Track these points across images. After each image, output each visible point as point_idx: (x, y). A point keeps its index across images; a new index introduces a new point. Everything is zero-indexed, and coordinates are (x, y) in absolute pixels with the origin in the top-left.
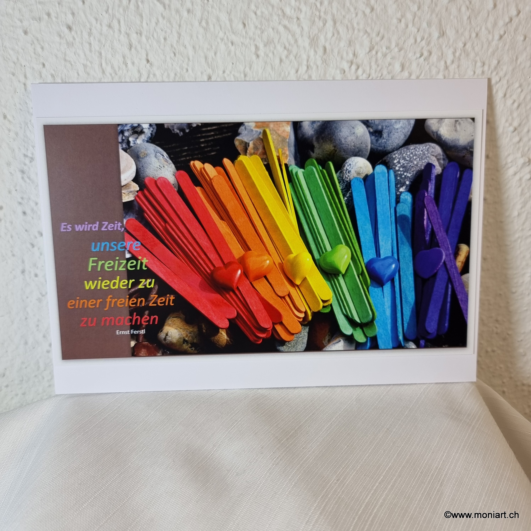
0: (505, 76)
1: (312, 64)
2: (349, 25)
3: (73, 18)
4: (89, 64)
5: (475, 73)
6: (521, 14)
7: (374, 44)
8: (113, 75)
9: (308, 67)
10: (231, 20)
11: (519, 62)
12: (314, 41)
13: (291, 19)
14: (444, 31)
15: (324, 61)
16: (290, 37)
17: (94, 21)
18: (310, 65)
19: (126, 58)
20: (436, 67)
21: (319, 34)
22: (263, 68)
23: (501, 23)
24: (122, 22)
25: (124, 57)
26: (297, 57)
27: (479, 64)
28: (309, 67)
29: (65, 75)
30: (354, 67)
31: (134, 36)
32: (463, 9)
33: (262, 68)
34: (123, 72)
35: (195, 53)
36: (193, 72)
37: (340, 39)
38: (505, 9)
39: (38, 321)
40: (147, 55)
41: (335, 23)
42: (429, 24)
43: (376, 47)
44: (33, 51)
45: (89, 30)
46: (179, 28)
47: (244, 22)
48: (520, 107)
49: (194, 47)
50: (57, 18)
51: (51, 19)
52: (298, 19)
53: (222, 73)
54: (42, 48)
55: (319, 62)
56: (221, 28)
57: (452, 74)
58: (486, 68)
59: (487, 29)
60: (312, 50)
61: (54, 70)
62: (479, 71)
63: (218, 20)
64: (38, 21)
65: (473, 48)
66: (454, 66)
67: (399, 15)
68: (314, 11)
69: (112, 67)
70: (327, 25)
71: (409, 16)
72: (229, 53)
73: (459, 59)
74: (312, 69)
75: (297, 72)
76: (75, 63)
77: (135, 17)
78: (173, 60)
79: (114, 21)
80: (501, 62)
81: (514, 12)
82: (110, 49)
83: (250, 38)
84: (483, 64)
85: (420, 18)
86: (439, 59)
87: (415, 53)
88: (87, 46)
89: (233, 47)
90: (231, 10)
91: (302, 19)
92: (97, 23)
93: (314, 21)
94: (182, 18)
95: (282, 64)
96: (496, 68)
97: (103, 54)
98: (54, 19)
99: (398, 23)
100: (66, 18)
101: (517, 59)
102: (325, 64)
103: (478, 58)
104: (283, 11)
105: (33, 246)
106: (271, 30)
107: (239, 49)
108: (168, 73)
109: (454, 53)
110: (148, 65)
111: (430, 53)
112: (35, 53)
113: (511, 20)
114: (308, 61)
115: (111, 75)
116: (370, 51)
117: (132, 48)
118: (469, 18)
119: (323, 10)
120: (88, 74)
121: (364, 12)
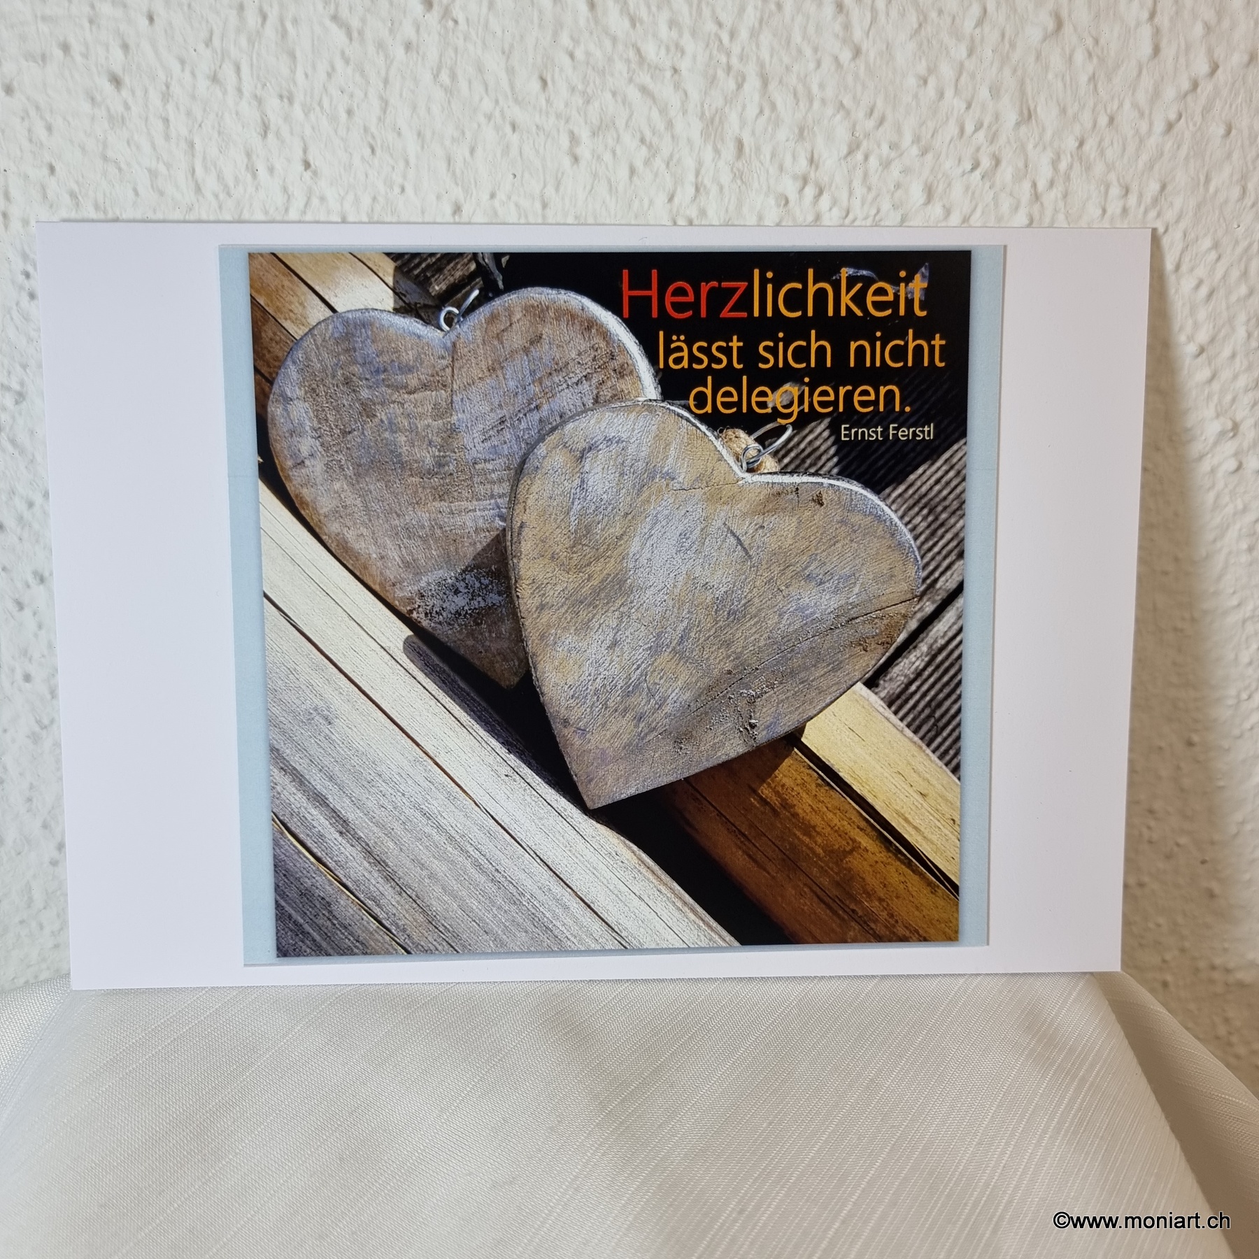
0: (1178, 220)
1: (706, 182)
2: (800, 88)
3: (126, 58)
4: (162, 168)
5: (1104, 211)
6: (1220, 71)
7: (861, 137)
8: (222, 196)
9: (697, 190)
10: (511, 71)
11: (1212, 189)
12: (712, 125)
13: (657, 71)
14: (1032, 108)
15: (738, 176)
16: (655, 114)
17: (176, 67)
18: (702, 182)
19: (254, 157)
20: (1011, 194)
21: (727, 110)
22: (588, 187)
23: (1170, 93)
24: (245, 70)
25: (249, 155)
26: (671, 163)
27: (1115, 191)
28: (702, 189)
29: (104, 194)
30: (810, 191)
31: (274, 106)
32: (1079, 57)
33: (585, 187)
34: (245, 191)
35: (423, 147)
36: (416, 194)
37: (777, 123)
38: (1182, 60)
39: (31, 787)
40: (305, 151)
41: (765, 83)
42: (995, 92)
43: (865, 144)
44: (27, 133)
45: (164, 88)
46: (385, 87)
47: (544, 77)
48: (1214, 297)
49: (419, 134)
50: (86, 56)
51: (72, 57)
52: (675, 70)
53: (488, 197)
54: (49, 128)
55: (726, 178)
56: (487, 90)
57: (1049, 213)
58: (1132, 200)
59: (1135, 106)
60: (709, 148)
61: (77, 182)
62: (1114, 207)
63: (480, 69)
64: (40, 62)
65: (1102, 153)
66: (1056, 193)
67: (922, 68)
68: (715, 52)
69: (220, 178)
70: (746, 86)
71: (947, 71)
72: (506, 150)
73: (1068, 178)
74: (708, 193)
75: (671, 199)
76: (128, 164)
77: (278, 58)
78: (368, 162)
79: (224, 66)
80: (1169, 188)
81: (1202, 67)
82: (216, 135)
83: (558, 116)
84: (1124, 193)
85: (973, 76)
86: (1018, 178)
87: (960, 161)
88: (160, 125)
89: (515, 135)
90: (512, 46)
91: (684, 72)
92: (183, 70)
93: (714, 77)
94: (392, 62)
95: (635, 178)
96: (1155, 201)
97: (198, 146)
98: (78, 59)
99: (919, 86)
100: (107, 58)
101: (1208, 180)
102: (739, 182)
103: (1112, 177)
104: (638, 51)
105: (21, 606)
106: (609, 96)
107: (532, 142)
108: (356, 195)
109: (1055, 163)
110: (308, 175)
111: (998, 162)
112: (31, 140)
113: (1195, 85)
114: (697, 174)
115: (216, 196)
116: (850, 153)
117: (268, 132)
118: (1093, 78)
119: (736, 50)
120: (161, 193)
121: (836, 59)
